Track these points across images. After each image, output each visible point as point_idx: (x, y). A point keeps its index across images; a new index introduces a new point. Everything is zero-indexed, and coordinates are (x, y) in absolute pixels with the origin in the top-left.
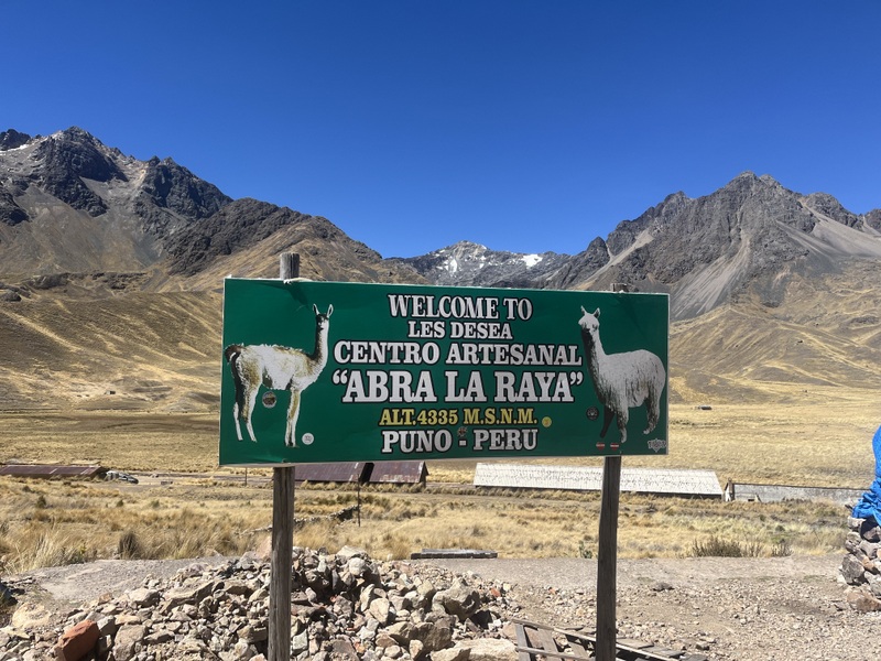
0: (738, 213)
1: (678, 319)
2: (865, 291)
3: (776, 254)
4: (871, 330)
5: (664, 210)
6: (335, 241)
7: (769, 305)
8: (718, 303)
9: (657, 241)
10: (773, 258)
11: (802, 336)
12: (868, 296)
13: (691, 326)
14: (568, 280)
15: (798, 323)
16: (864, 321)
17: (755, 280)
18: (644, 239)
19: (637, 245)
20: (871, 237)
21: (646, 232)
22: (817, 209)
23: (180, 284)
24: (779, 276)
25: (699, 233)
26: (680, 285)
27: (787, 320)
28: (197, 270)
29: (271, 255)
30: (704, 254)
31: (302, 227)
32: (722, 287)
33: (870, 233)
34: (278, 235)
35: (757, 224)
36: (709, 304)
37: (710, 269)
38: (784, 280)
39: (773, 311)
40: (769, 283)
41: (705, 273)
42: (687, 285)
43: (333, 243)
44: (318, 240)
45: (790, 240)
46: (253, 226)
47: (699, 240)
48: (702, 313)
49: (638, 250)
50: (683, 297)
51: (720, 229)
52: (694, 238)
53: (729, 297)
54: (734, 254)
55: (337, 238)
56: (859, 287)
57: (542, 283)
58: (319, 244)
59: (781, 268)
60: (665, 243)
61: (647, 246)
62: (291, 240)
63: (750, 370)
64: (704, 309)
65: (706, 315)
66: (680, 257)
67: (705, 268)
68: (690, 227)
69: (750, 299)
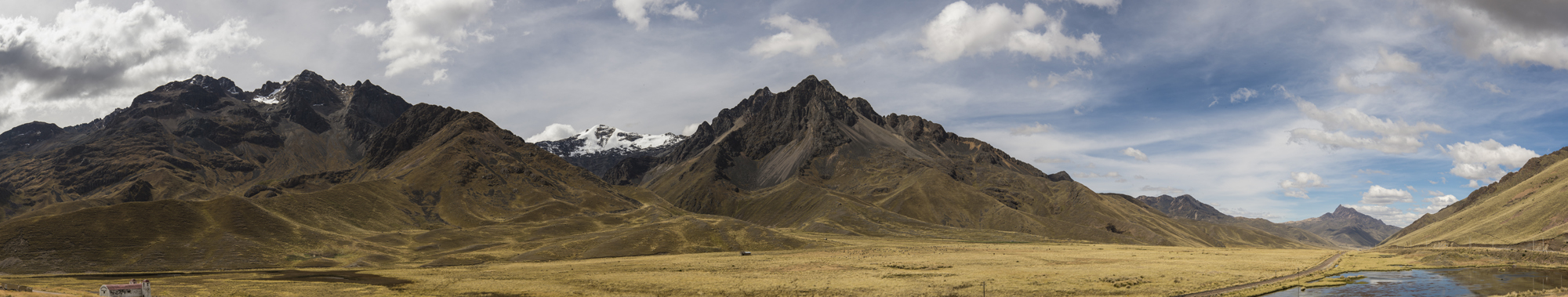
0: (806, 108)
1: (762, 187)
2: (883, 170)
3: (830, 140)
4: (884, 197)
5: (754, 102)
6: (487, 131)
7: (824, 178)
8: (790, 175)
9: (746, 128)
10: (828, 143)
11: (841, 200)
12: (885, 174)
13: (771, 192)
14: (682, 156)
15: (842, 191)
16: (882, 190)
17: (815, 159)
18: (739, 123)
19: (734, 129)
20: (889, 132)
21: (741, 118)
22: (857, 110)
23: (374, 175)
24: (831, 156)
25: (779, 121)
26: (764, 161)
27: (835, 188)
28: (387, 163)
29: (439, 146)
30: (782, 137)
31: (462, 122)
32: (793, 163)
33: (889, 130)
34: (444, 129)
35: (818, 118)
36: (783, 176)
37: (785, 149)
38: (834, 158)
39: (826, 182)
40: (825, 161)
41: (782, 152)
42: (769, 161)
43: (485, 133)
44: (474, 131)
45: (839, 130)
46: (426, 125)
47: (779, 126)
48: (779, 183)
49: (733, 133)
50: (766, 171)
51: (793, 119)
52: (775, 125)
53: (798, 171)
54: (802, 138)
55: (490, 128)
56: (880, 167)
57: (662, 158)
58: (475, 134)
59: (833, 151)
60: (754, 128)
61: (740, 130)
62: (453, 132)
63: (807, 225)
64: (781, 179)
65: (782, 184)
66: (765, 139)
67: (782, 149)
68: (772, 116)
69: (811, 173)
